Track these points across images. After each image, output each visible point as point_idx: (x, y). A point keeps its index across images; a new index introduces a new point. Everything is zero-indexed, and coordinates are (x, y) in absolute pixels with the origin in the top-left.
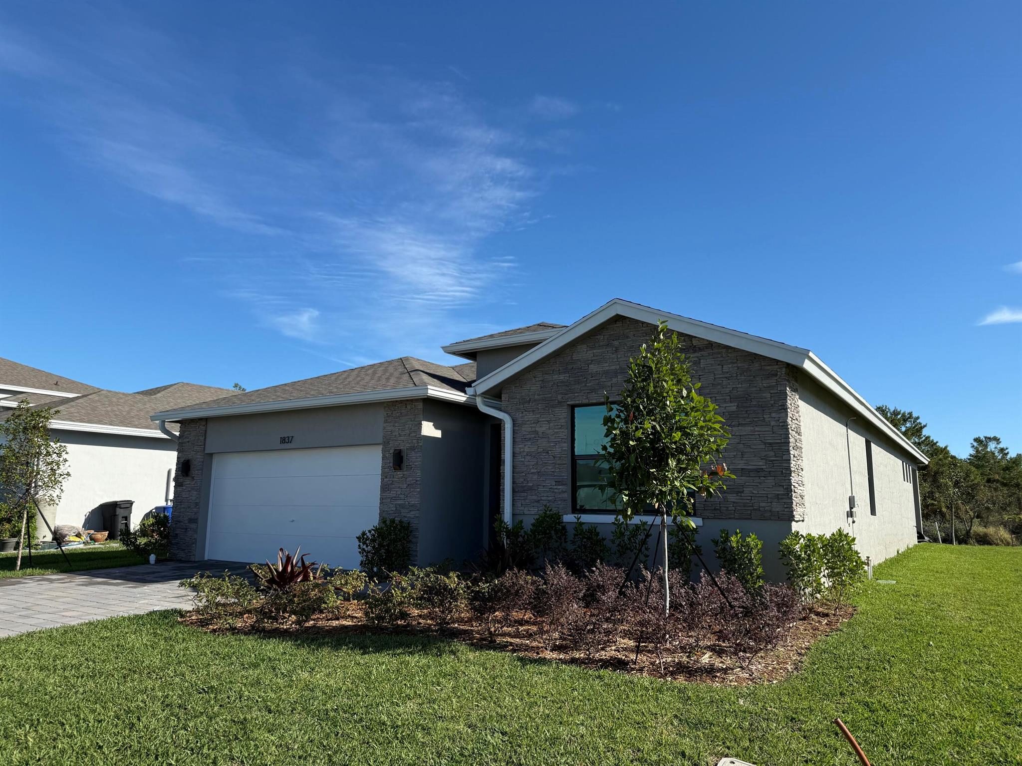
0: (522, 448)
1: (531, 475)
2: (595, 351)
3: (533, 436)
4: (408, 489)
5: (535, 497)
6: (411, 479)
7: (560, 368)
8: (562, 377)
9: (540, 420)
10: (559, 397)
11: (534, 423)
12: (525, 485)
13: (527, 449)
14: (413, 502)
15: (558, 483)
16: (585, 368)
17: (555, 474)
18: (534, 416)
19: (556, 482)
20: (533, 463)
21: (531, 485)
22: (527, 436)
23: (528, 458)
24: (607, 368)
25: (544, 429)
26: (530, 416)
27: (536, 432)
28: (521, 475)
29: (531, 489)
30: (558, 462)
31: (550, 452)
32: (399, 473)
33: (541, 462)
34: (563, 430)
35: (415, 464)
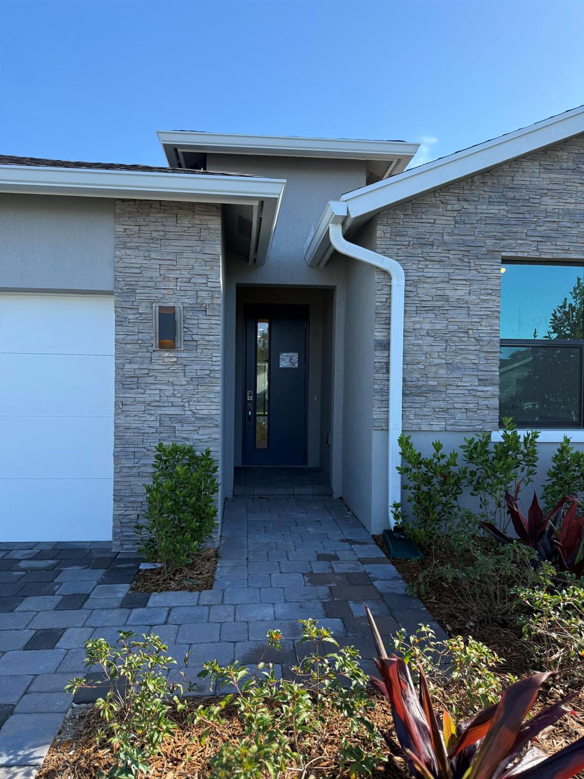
0: (419, 322)
1: (434, 369)
2: (553, 176)
3: (439, 304)
4: (191, 387)
5: (442, 404)
6: (199, 367)
7: (492, 194)
8: (494, 210)
9: (455, 277)
10: (490, 242)
11: (443, 282)
12: (421, 383)
13: (427, 326)
14: (205, 412)
15: (483, 381)
16: (536, 201)
17: (481, 368)
18: (442, 271)
19: (479, 380)
20: (439, 349)
21: (436, 383)
22: (428, 304)
23: (429, 340)
24: (572, 207)
25: (460, 293)
26: (434, 270)
27: (446, 298)
28: (415, 367)
29: (433, 390)
30: (485, 349)
31: (470, 332)
32: (167, 354)
33: (454, 348)
34: (494, 298)
35: (207, 338)
